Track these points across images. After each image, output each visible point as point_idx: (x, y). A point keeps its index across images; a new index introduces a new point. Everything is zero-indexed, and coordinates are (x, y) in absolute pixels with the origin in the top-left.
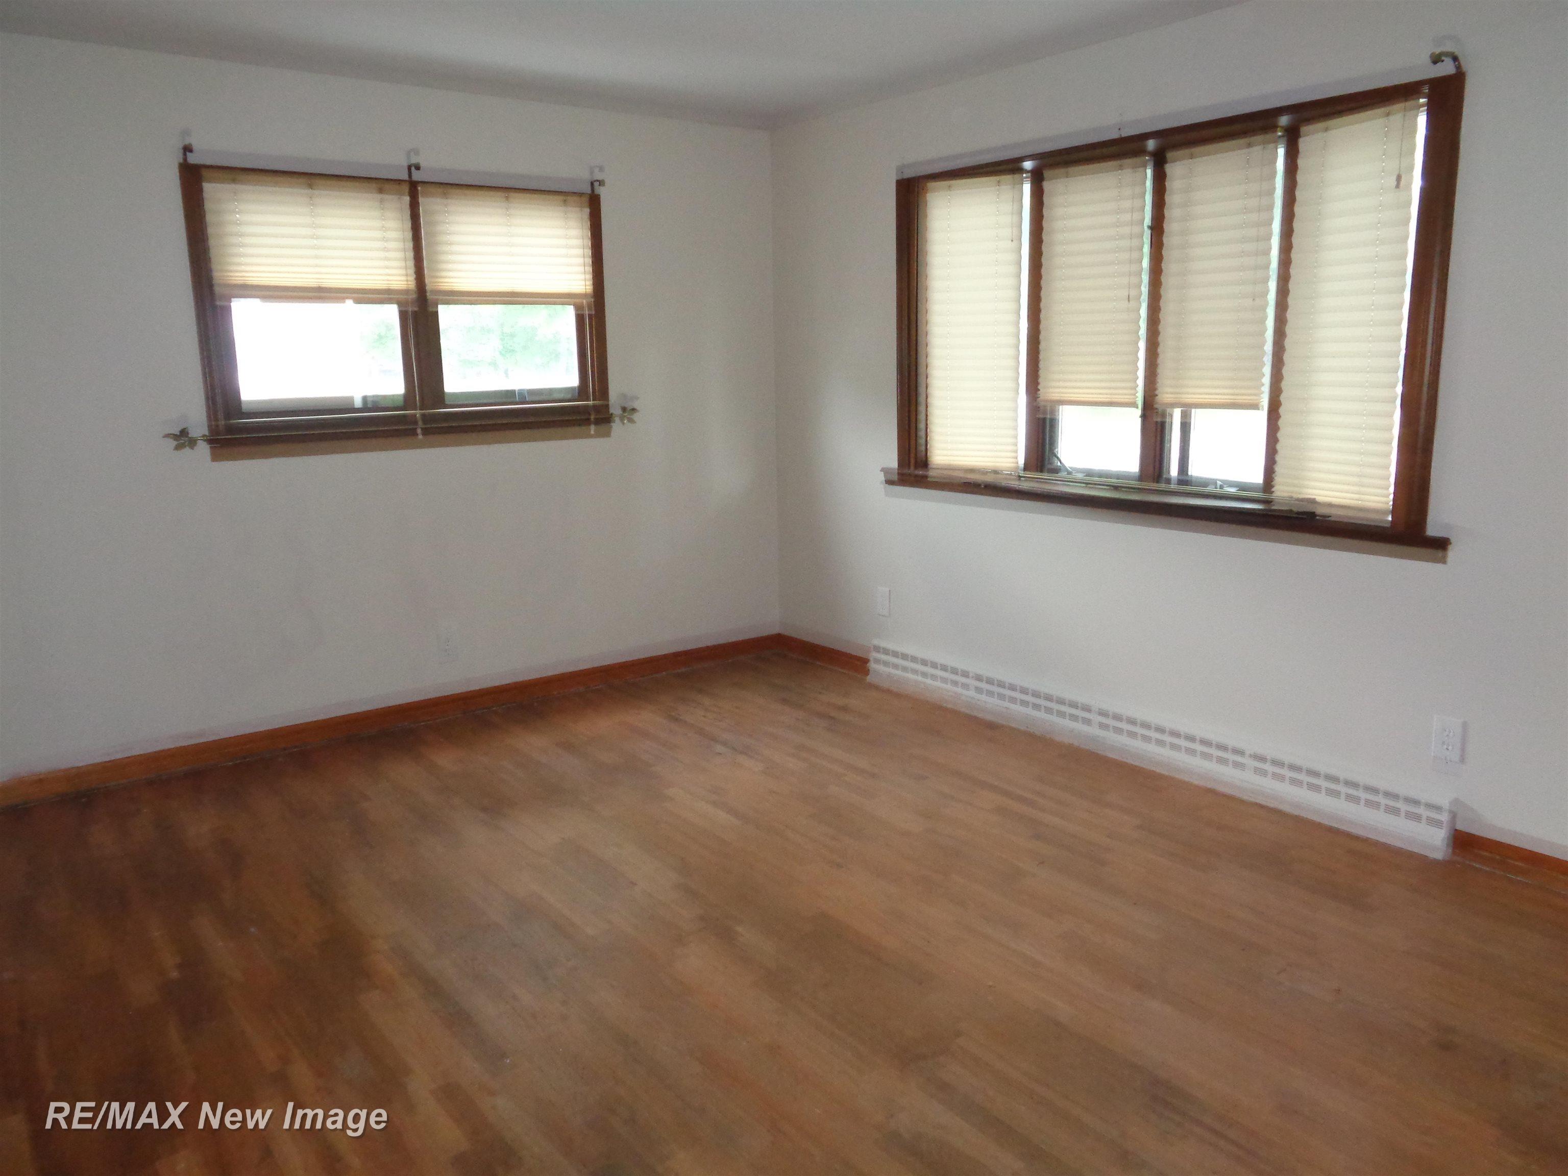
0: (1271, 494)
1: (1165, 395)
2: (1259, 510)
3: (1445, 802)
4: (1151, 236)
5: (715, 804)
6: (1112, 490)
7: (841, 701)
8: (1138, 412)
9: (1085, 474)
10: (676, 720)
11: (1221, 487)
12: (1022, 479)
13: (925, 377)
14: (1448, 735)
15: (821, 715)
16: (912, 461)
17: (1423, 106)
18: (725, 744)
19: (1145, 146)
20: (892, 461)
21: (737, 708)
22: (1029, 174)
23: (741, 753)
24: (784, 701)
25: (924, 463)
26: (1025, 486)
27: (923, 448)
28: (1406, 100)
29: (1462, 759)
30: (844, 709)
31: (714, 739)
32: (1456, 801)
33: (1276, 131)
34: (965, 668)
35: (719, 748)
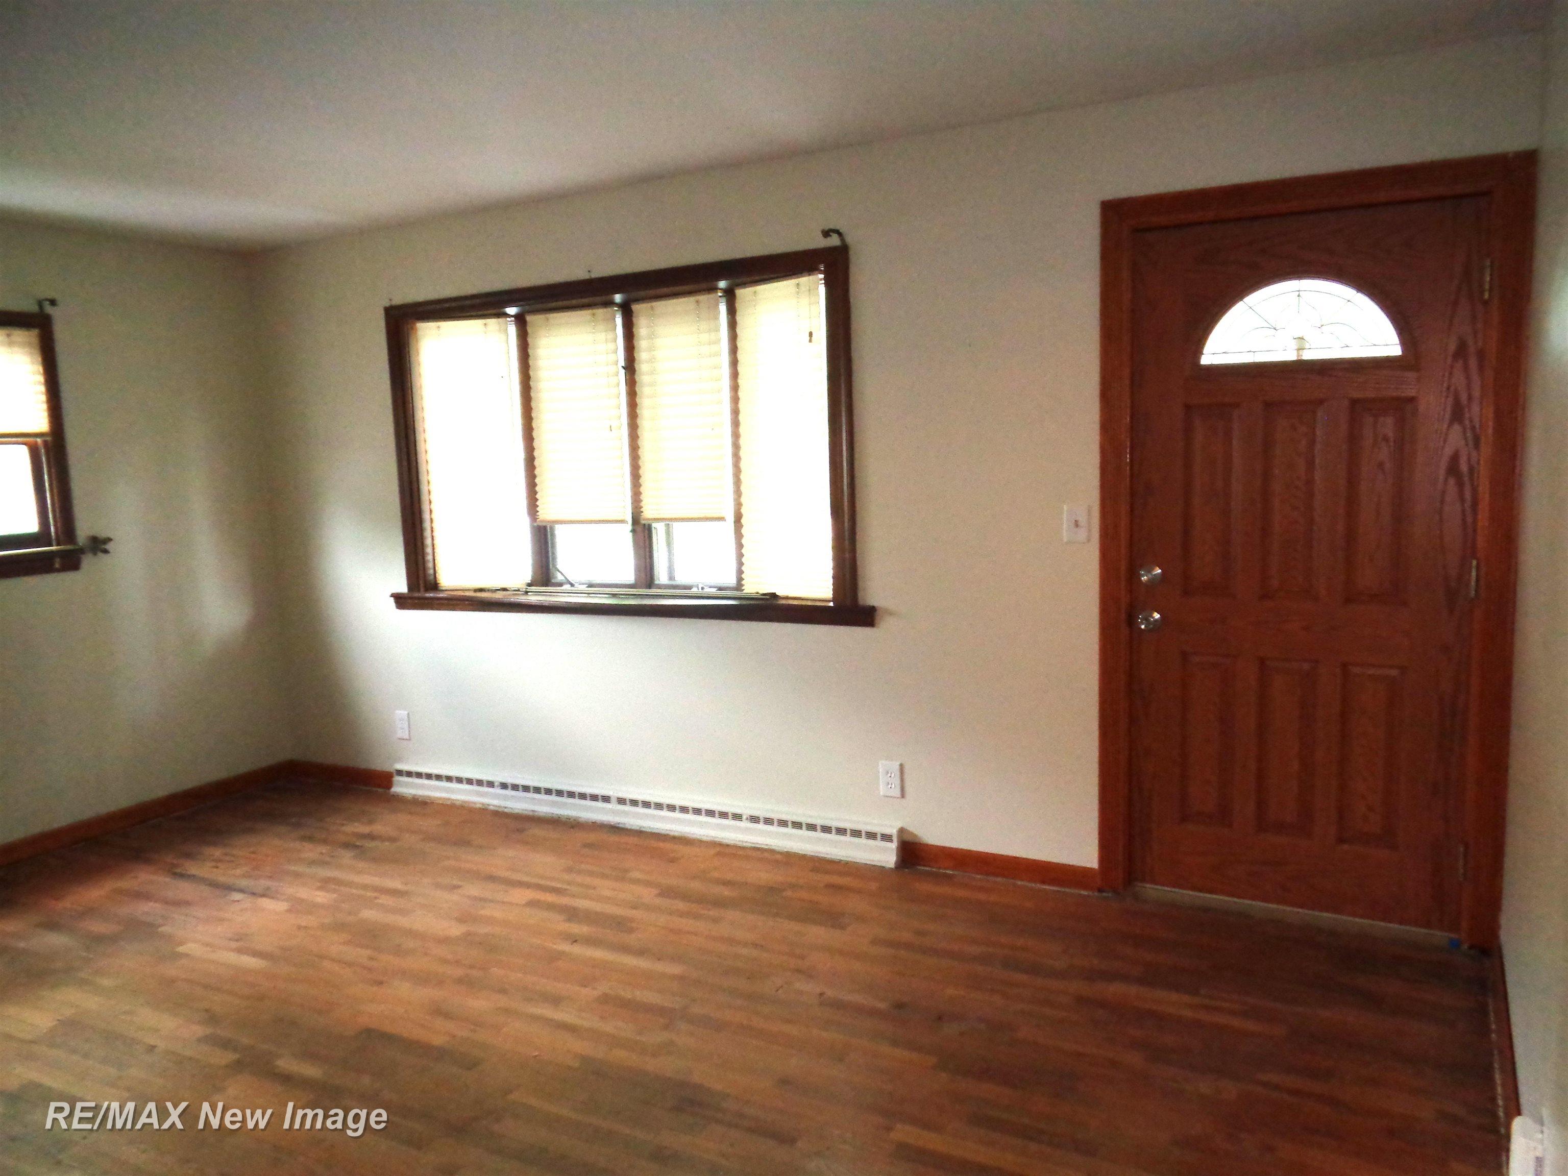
0: (742, 591)
1: (648, 512)
2: (736, 605)
3: (893, 831)
4: (625, 375)
5: (239, 951)
6: (611, 597)
7: (364, 829)
8: (629, 527)
9: (587, 585)
10: (182, 876)
11: (703, 588)
12: (529, 593)
13: (428, 502)
14: (890, 777)
15: (347, 846)
16: (422, 585)
17: (821, 280)
18: (241, 891)
19: (613, 299)
20: (402, 588)
21: (254, 853)
22: (513, 319)
23: (263, 896)
24: (304, 838)
25: (435, 586)
26: (533, 599)
27: (431, 572)
28: (810, 275)
29: (903, 795)
30: (371, 837)
31: (229, 888)
32: (902, 831)
33: (717, 292)
34: (490, 779)
35: (237, 896)
